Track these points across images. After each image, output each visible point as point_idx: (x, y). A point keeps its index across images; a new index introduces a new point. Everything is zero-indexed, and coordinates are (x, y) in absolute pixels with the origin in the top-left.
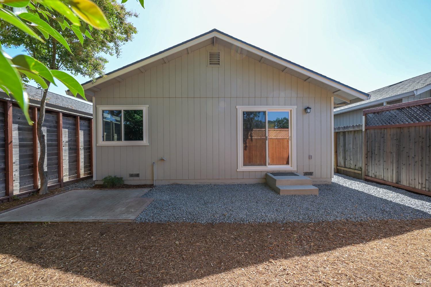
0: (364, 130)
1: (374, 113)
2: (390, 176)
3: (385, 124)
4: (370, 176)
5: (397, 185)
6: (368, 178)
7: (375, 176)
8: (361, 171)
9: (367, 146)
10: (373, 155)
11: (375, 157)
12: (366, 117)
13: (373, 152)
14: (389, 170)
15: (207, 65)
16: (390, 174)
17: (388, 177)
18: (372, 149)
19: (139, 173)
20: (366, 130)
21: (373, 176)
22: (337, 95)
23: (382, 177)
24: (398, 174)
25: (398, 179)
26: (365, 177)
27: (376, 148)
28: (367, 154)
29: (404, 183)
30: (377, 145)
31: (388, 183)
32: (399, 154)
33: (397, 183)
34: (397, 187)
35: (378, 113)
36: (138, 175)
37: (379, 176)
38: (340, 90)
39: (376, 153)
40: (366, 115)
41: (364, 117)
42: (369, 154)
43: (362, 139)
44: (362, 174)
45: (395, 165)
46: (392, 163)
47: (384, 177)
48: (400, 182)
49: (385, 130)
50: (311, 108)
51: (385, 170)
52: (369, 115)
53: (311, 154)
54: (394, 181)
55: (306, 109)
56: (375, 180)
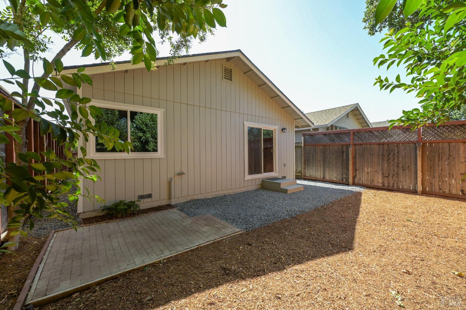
0: (303, 146)
1: (309, 135)
2: (319, 175)
3: (316, 143)
4: (307, 176)
5: (323, 180)
6: (306, 177)
7: (310, 176)
8: (301, 173)
9: (305, 157)
10: (309, 162)
11: (310, 164)
12: (304, 137)
13: (309, 160)
14: (319, 171)
15: (222, 78)
16: (319, 174)
17: (318, 176)
18: (308, 159)
19: (151, 193)
20: (304, 146)
21: (309, 176)
22: (296, 121)
23: (315, 176)
24: (324, 173)
25: (324, 176)
26: (304, 177)
27: (311, 158)
28: (305, 162)
29: (327, 178)
30: (311, 156)
31: (318, 179)
32: (324, 161)
33: (323, 178)
34: (324, 181)
35: (312, 135)
36: (150, 196)
37: (313, 175)
38: (302, 118)
39: (311, 161)
40: (304, 135)
41: (303, 138)
42: (306, 162)
43: (301, 152)
44: (301, 176)
45: (322, 167)
46: (321, 166)
47: (315, 175)
48: (325, 177)
49: (316, 147)
50: (286, 129)
51: (316, 171)
52: (306, 136)
53: (285, 163)
54: (322, 178)
55: (283, 129)
56: (311, 178)
